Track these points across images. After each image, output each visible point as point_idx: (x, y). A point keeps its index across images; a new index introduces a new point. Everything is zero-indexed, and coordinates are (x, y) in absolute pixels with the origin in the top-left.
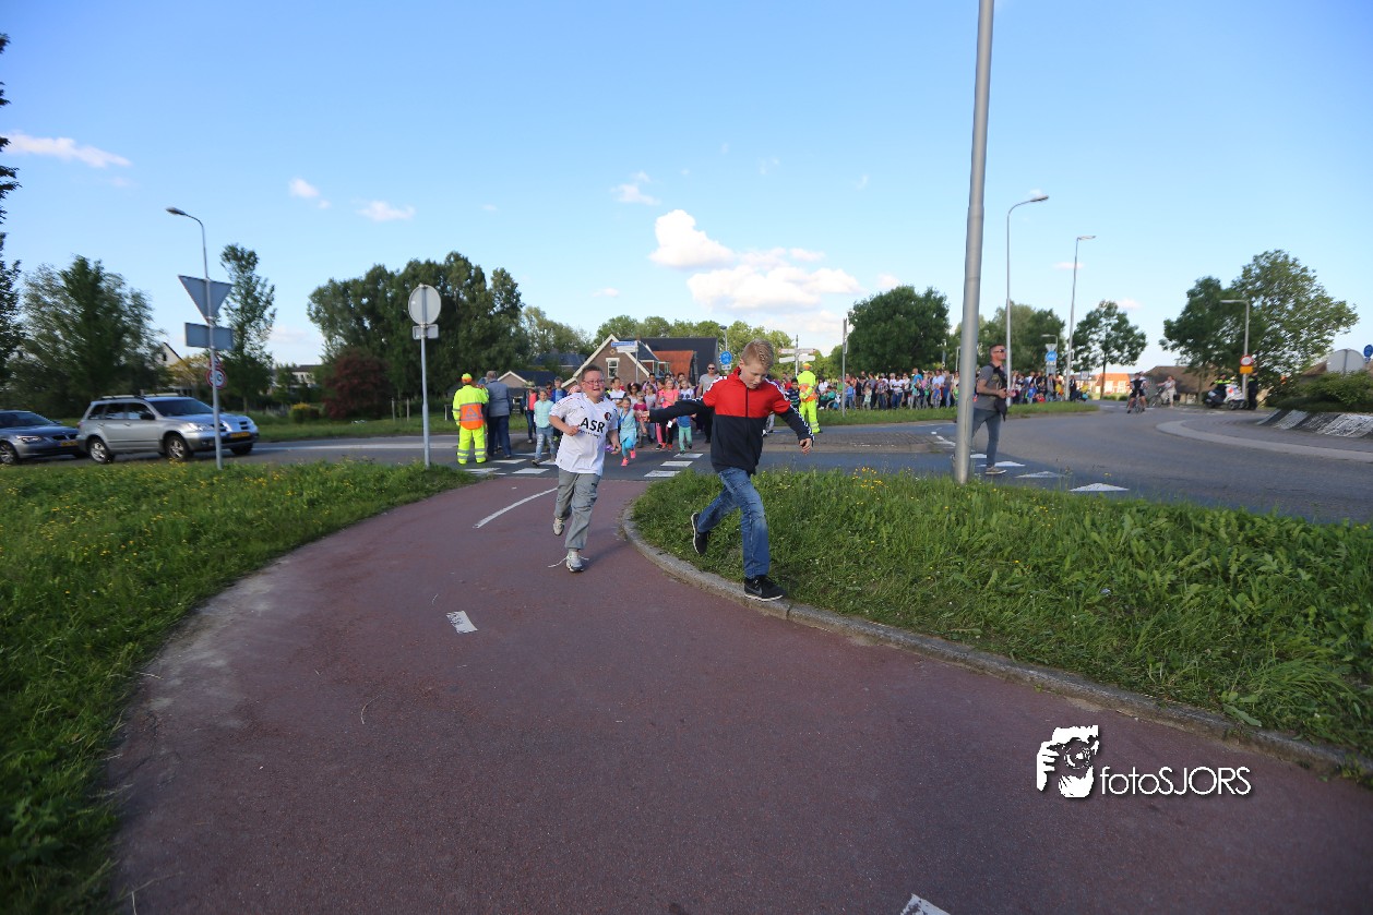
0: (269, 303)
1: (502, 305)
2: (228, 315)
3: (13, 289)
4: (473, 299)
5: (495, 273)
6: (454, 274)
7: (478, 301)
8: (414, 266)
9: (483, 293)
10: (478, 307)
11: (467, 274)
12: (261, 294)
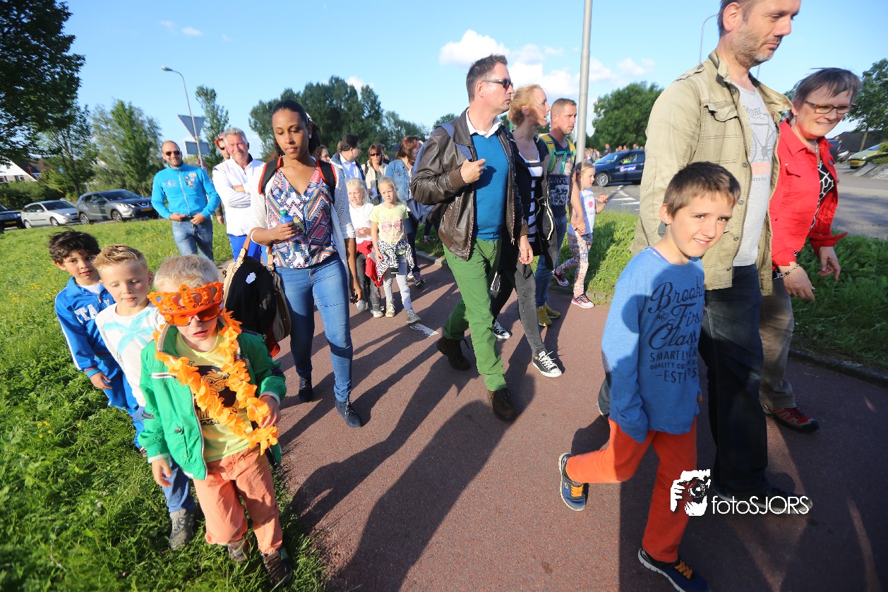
0: (227, 122)
1: (369, 112)
2: (204, 131)
3: (87, 123)
4: (350, 109)
5: (362, 89)
6: (336, 92)
7: (353, 110)
8: (309, 87)
9: (355, 105)
10: (354, 114)
11: (344, 91)
12: (221, 116)
